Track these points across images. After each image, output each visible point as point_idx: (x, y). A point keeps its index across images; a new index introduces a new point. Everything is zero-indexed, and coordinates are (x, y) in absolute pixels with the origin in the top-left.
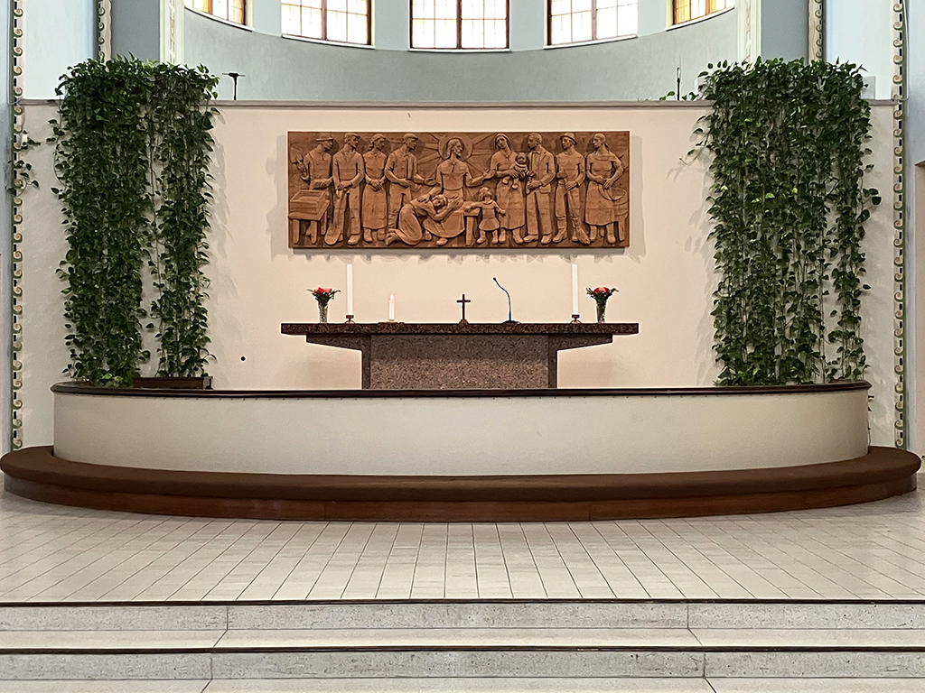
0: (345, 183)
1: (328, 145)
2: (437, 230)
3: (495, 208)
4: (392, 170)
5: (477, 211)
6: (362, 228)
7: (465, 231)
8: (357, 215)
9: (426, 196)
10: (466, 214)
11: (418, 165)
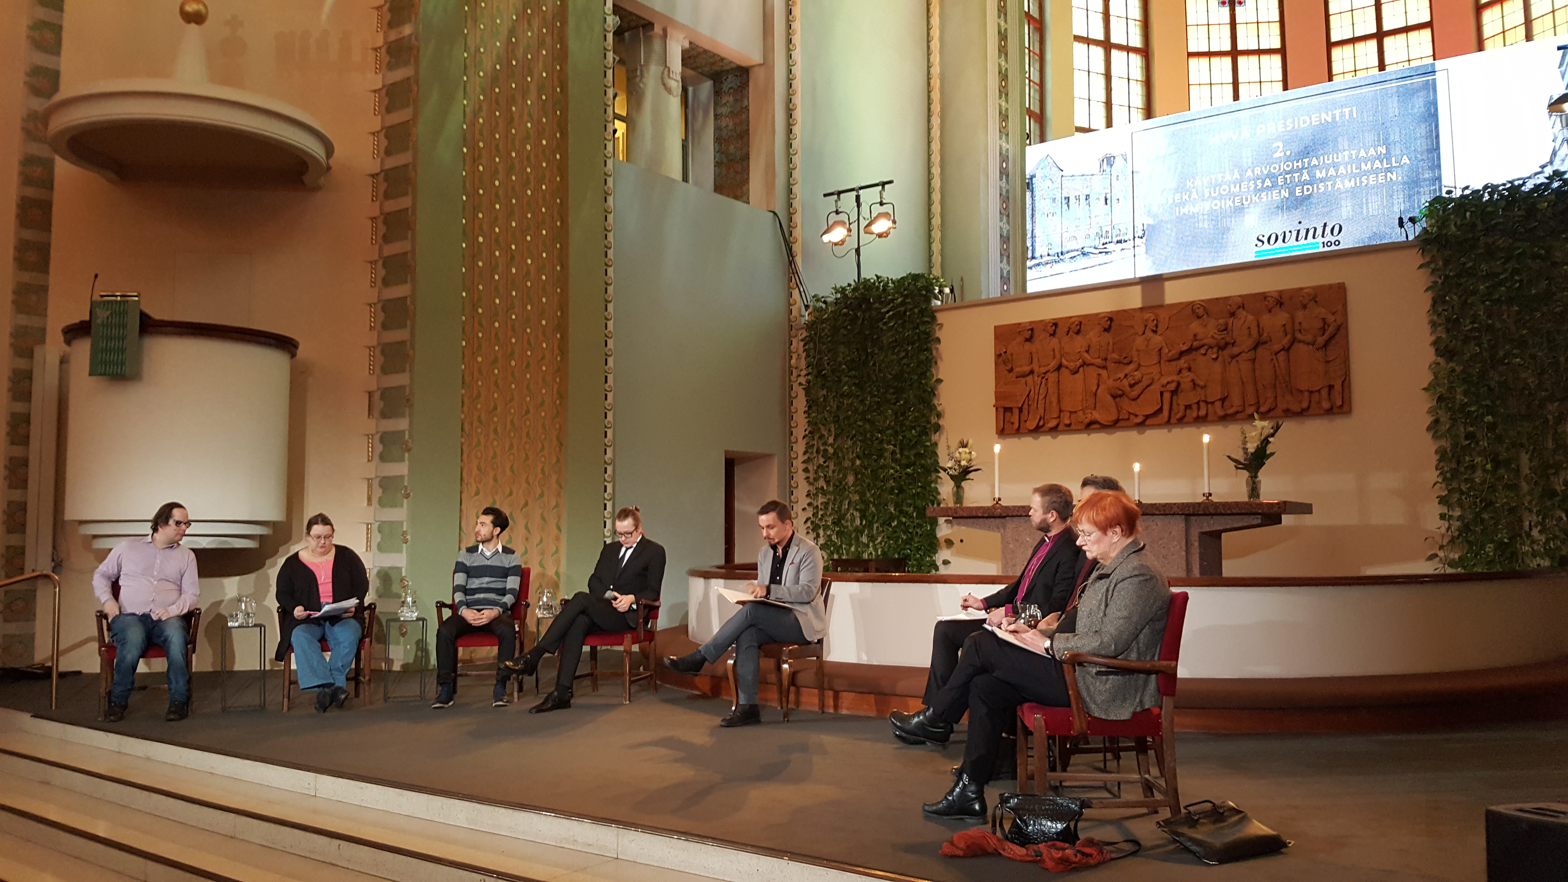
0: (1043, 370)
1: (1027, 334)
2: (1133, 407)
3: (1193, 380)
4: (1087, 352)
5: (1172, 387)
6: (1061, 411)
7: (1162, 406)
8: (1054, 400)
9: (1122, 375)
10: (1163, 389)
11: (1113, 344)
